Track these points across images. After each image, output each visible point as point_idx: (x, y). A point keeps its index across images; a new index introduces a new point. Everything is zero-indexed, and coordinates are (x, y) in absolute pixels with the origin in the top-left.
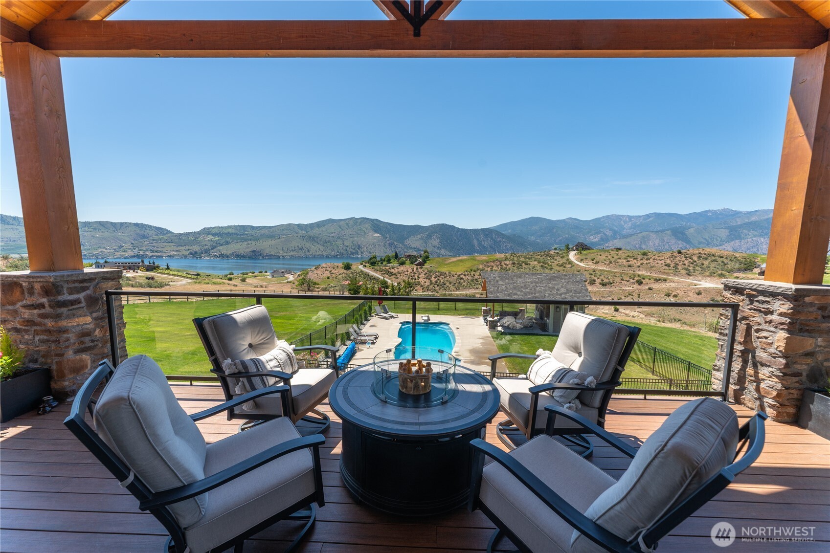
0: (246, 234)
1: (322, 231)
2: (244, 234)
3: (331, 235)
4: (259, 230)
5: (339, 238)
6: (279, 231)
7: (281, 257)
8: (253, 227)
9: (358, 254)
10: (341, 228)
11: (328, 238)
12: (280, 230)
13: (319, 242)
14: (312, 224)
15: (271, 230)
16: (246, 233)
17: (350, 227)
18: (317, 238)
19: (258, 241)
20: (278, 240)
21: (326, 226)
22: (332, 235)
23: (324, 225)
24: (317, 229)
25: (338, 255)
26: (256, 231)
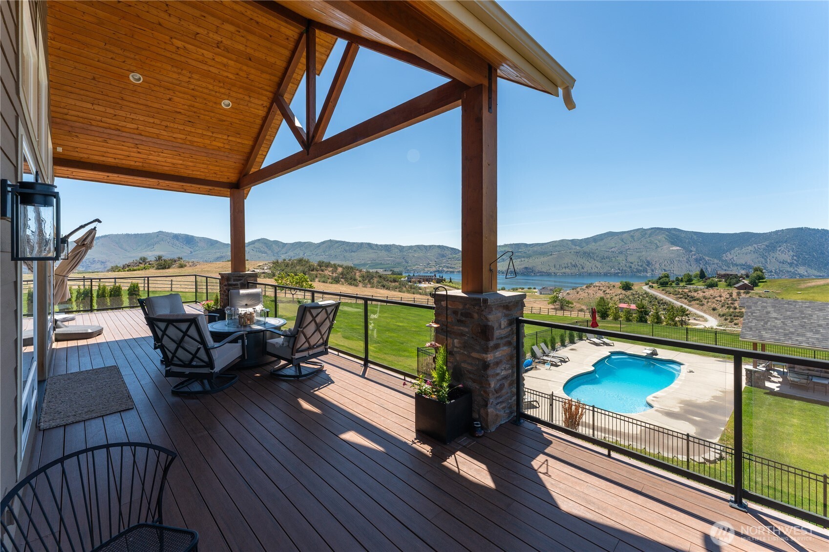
0: (520, 252)
1: (600, 246)
2: (518, 252)
3: (610, 250)
4: (532, 247)
5: (621, 253)
6: (551, 248)
7: (553, 274)
8: (526, 245)
9: (647, 272)
10: (623, 241)
11: (607, 253)
12: (553, 246)
13: (595, 258)
14: (588, 238)
15: (543, 247)
16: (520, 250)
17: (636, 239)
18: (593, 254)
19: (531, 259)
20: (550, 257)
21: (604, 241)
22: (613, 250)
23: (602, 240)
24: (594, 244)
25: (619, 273)
26: (529, 248)
